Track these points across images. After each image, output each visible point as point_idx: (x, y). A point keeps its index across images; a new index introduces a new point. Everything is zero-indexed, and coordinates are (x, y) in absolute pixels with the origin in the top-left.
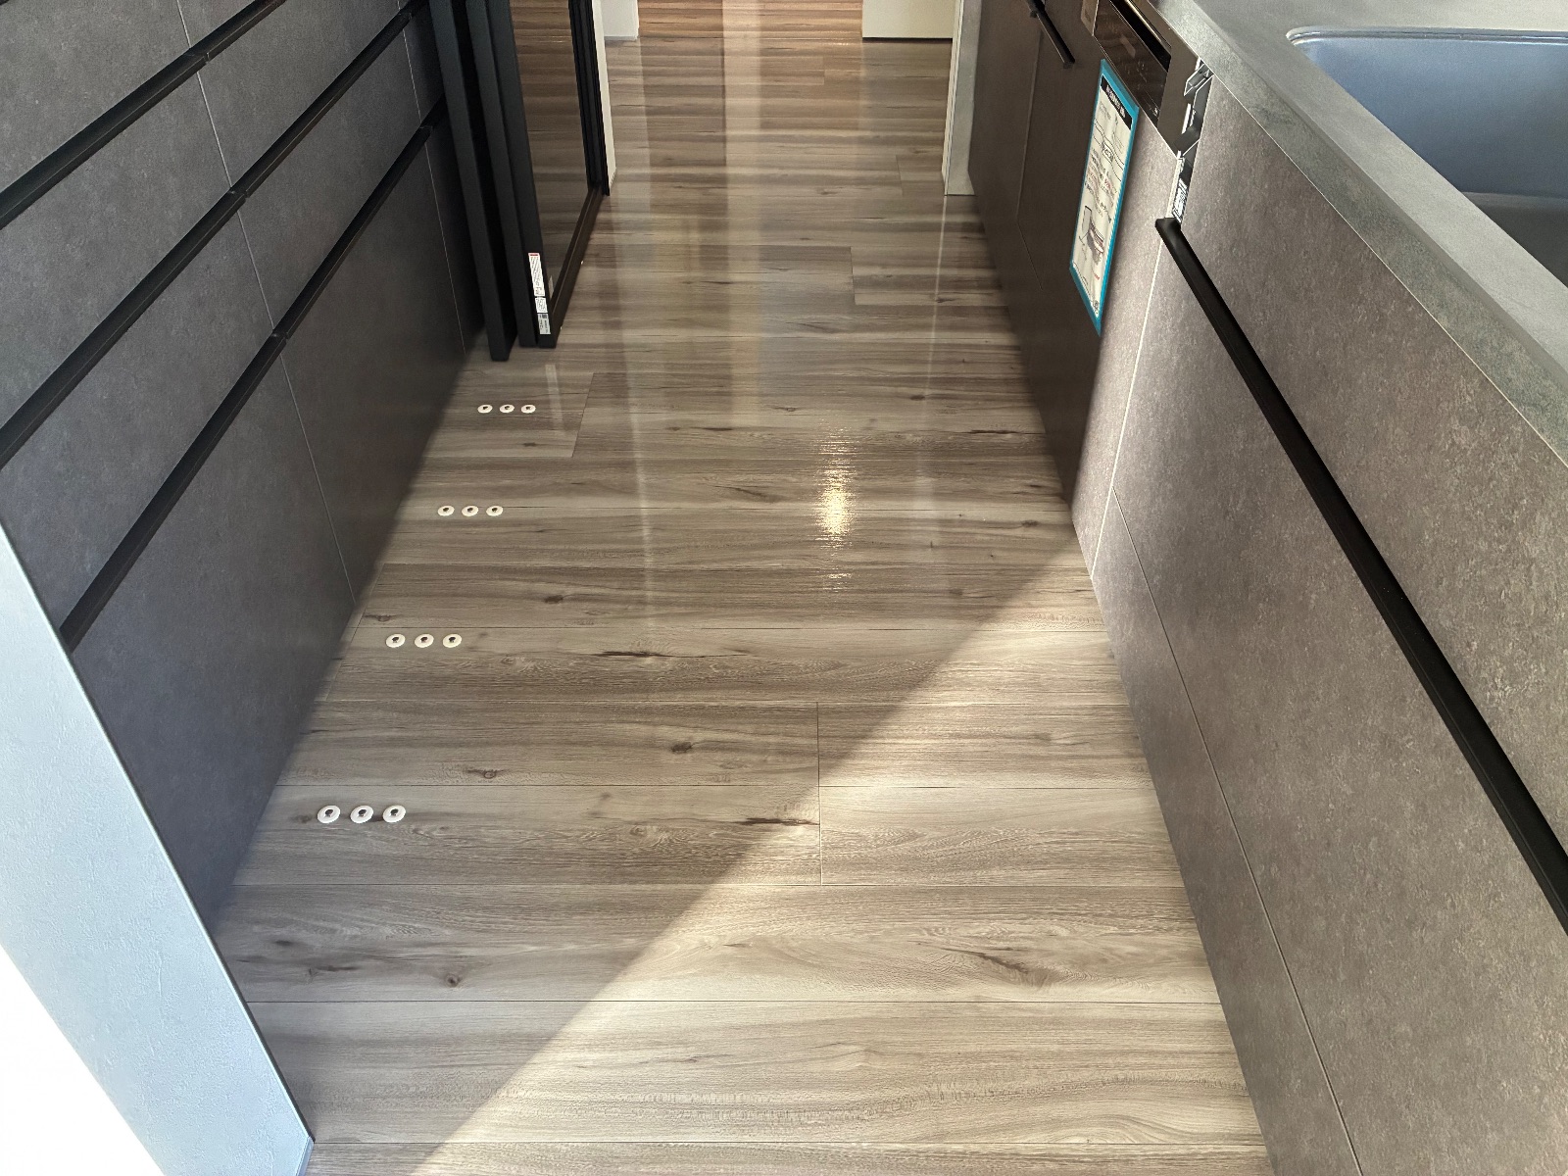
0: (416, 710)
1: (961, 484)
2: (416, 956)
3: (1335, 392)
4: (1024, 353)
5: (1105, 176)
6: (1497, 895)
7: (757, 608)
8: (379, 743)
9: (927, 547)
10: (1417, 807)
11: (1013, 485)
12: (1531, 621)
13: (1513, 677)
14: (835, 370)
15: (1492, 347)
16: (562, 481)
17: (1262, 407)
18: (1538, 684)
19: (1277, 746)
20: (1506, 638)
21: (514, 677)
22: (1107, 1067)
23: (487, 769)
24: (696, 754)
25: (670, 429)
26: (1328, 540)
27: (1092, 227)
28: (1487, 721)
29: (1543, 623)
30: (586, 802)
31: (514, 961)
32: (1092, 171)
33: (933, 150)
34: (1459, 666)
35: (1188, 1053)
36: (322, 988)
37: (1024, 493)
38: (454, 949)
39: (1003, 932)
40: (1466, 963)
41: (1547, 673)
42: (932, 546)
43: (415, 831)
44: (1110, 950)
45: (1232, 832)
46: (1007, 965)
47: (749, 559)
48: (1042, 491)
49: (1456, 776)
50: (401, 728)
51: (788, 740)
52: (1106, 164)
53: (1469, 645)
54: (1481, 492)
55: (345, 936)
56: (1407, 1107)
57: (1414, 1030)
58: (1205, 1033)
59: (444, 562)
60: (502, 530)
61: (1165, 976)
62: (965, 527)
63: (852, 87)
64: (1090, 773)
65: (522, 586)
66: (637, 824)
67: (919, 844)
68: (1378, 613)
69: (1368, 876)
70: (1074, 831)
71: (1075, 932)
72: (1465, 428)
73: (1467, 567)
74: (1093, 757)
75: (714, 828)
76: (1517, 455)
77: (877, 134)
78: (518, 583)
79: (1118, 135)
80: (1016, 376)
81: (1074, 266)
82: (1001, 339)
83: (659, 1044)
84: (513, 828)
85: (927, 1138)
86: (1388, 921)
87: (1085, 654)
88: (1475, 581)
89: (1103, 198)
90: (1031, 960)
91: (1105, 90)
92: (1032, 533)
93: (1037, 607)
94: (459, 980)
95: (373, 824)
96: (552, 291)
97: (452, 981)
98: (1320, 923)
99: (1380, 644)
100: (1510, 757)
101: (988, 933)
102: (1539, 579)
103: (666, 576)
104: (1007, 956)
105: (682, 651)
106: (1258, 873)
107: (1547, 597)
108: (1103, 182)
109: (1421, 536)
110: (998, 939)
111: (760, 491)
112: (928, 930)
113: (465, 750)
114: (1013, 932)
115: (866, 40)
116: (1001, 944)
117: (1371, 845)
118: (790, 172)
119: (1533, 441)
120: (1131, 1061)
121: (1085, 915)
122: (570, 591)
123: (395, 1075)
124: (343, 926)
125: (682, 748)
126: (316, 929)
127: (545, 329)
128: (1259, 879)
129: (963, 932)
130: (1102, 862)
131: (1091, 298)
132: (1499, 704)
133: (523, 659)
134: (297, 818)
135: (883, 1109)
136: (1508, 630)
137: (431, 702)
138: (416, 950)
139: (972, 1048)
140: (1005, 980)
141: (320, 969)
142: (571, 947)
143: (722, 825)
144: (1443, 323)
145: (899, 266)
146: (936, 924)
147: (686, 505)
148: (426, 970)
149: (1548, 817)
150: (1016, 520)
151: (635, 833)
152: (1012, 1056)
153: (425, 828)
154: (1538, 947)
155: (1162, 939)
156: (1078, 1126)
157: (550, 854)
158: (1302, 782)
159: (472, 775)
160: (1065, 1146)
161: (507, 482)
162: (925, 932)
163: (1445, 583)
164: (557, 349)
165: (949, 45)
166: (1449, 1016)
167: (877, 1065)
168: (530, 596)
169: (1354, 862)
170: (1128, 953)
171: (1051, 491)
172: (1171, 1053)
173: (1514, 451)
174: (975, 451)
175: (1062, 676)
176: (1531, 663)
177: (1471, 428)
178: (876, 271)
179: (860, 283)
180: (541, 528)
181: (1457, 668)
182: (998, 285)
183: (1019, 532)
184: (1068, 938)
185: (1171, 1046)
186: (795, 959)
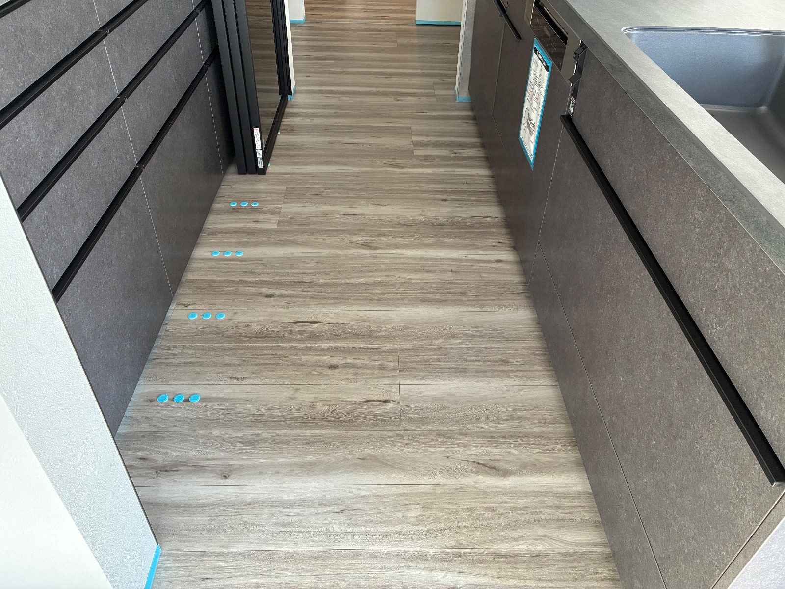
0: (204, 349)
1: (466, 242)
2: (207, 465)
3: (643, 196)
4: (496, 179)
5: (536, 95)
6: (714, 421)
7: (368, 300)
8: (185, 364)
9: (450, 271)
10: (678, 384)
11: (491, 242)
12: (728, 298)
13: (720, 323)
14: (404, 186)
15: (712, 175)
16: (272, 239)
17: (610, 203)
18: (731, 325)
19: (616, 360)
20: (717, 305)
21: (251, 333)
22: (536, 513)
23: (239, 377)
24: (340, 370)
25: (324, 214)
26: (640, 264)
27: (529, 118)
28: (709, 343)
29: (734, 298)
30: (287, 393)
31: (254, 467)
32: (529, 91)
33: (450, 80)
34: (697, 319)
35: (574, 507)
36: (162, 480)
37: (496, 246)
38: (226, 461)
39: (487, 452)
40: (699, 453)
41: (735, 320)
42: (452, 271)
43: (205, 406)
44: (537, 460)
45: (595, 402)
46: (489, 467)
47: (364, 277)
48: (504, 245)
49: (696, 369)
50: (196, 357)
51: (384, 363)
52: (536, 88)
53: (701, 310)
54: (707, 240)
55: (173, 456)
56: (674, 521)
57: (677, 486)
58: (582, 498)
59: (215, 278)
60: (244, 263)
61: (563, 472)
62: (468, 262)
63: (410, 48)
64: (528, 378)
65: (253, 290)
66: (312, 402)
67: (447, 411)
68: (661, 297)
69: (657, 417)
70: (520, 405)
71: (521, 452)
72: (700, 211)
73: (701, 274)
74: (529, 371)
75: (349, 404)
76: (722, 223)
77: (423, 71)
78: (252, 288)
79: (542, 75)
80: (493, 190)
81: (521, 137)
82: (484, 172)
83: (325, 504)
84: (253, 404)
85: (452, 547)
86: (665, 437)
87: (526, 322)
88: (704, 281)
89: (535, 104)
90: (502, 465)
91: (536, 53)
92: (500, 265)
93: (502, 300)
94: (228, 476)
95: (184, 403)
96: (264, 146)
97: (225, 476)
98: (635, 441)
99: (662, 311)
100: (719, 359)
101: (480, 453)
102: (732, 278)
103: (324, 285)
104: (489, 463)
105: (332, 321)
106: (606, 420)
107: (735, 287)
108: (534, 97)
109: (681, 261)
110: (485, 455)
111: (368, 244)
112: (452, 451)
113: (228, 368)
114: (492, 452)
115: (417, 24)
116: (486, 458)
117: (658, 404)
118: (381, 90)
119: (730, 218)
120: (547, 511)
121: (526, 444)
122: (277, 292)
123: (198, 520)
124: (172, 451)
125: (333, 367)
126: (158, 452)
127: (261, 165)
128: (607, 423)
129: (468, 452)
130: (533, 419)
131: (529, 152)
132: (714, 335)
133: (255, 325)
134: (147, 401)
135: (431, 533)
136: (718, 302)
137: (210, 345)
138: (207, 462)
139: (473, 505)
140: (488, 474)
141: (161, 471)
142: (281, 460)
143: (353, 403)
144: (691, 164)
145: (434, 136)
146: (456, 448)
147: (333, 251)
148: (213, 471)
149: (735, 385)
150: (493, 259)
151: (312, 407)
152: (492, 509)
153: (210, 405)
154: (732, 443)
155: (561, 454)
156: (523, 540)
157: (271, 417)
158: (627, 377)
159: (232, 380)
160: (517, 549)
161: (245, 240)
162: (451, 453)
163: (691, 282)
164: (266, 175)
165: (459, 28)
166: (692, 477)
167: (429, 513)
168: (258, 295)
169: (651, 411)
170: (546, 462)
171: (509, 246)
172: (565, 507)
173: (721, 221)
174: (472, 226)
175: (515, 332)
176: (728, 316)
177: (703, 212)
178: (424, 139)
179: (417, 144)
180: (262, 262)
181: (696, 320)
182: (483, 146)
183: (494, 265)
184: (518, 455)
185: (565, 504)
186: (389, 465)
